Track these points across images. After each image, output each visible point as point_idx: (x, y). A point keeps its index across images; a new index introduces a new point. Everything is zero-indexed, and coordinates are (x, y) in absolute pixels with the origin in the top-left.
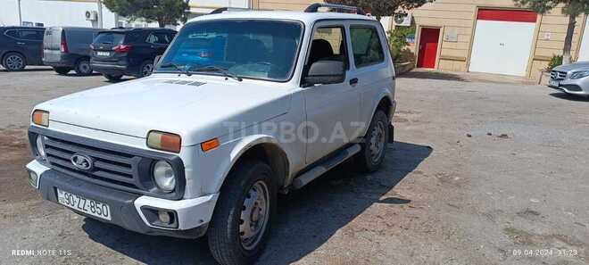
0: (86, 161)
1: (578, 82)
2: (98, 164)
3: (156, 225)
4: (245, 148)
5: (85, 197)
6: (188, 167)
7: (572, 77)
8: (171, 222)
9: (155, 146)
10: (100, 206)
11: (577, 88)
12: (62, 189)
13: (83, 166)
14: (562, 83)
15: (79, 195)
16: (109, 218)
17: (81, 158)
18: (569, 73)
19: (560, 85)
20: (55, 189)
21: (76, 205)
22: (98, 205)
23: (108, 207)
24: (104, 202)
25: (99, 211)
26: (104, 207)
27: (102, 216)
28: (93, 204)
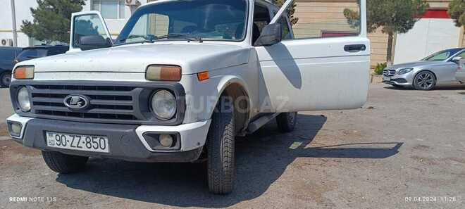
0: (81, 100)
1: (404, 76)
2: (94, 102)
3: (159, 149)
4: (226, 84)
5: (79, 134)
6: (188, 92)
7: (399, 73)
8: (173, 145)
9: (154, 78)
10: (97, 140)
11: (404, 80)
12: (52, 131)
13: (78, 106)
14: (392, 78)
15: (72, 134)
16: (107, 151)
17: (75, 98)
18: (397, 70)
19: (391, 80)
20: (45, 132)
21: (69, 144)
22: (95, 140)
23: (106, 140)
24: (102, 136)
25: (95, 145)
26: (102, 140)
27: (99, 150)
28: (88, 140)
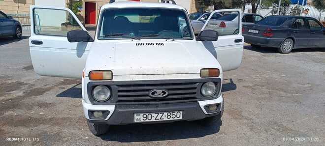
0: (163, 92)
5: (163, 112)
9: (205, 76)
10: (175, 114)
12: (139, 113)
13: (161, 96)
15: (157, 112)
16: (181, 118)
17: (158, 92)
20: (133, 114)
21: (154, 118)
22: (173, 114)
23: (181, 113)
24: (178, 111)
25: (174, 116)
26: (179, 113)
27: (176, 118)
28: (169, 114)
